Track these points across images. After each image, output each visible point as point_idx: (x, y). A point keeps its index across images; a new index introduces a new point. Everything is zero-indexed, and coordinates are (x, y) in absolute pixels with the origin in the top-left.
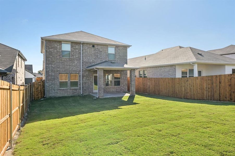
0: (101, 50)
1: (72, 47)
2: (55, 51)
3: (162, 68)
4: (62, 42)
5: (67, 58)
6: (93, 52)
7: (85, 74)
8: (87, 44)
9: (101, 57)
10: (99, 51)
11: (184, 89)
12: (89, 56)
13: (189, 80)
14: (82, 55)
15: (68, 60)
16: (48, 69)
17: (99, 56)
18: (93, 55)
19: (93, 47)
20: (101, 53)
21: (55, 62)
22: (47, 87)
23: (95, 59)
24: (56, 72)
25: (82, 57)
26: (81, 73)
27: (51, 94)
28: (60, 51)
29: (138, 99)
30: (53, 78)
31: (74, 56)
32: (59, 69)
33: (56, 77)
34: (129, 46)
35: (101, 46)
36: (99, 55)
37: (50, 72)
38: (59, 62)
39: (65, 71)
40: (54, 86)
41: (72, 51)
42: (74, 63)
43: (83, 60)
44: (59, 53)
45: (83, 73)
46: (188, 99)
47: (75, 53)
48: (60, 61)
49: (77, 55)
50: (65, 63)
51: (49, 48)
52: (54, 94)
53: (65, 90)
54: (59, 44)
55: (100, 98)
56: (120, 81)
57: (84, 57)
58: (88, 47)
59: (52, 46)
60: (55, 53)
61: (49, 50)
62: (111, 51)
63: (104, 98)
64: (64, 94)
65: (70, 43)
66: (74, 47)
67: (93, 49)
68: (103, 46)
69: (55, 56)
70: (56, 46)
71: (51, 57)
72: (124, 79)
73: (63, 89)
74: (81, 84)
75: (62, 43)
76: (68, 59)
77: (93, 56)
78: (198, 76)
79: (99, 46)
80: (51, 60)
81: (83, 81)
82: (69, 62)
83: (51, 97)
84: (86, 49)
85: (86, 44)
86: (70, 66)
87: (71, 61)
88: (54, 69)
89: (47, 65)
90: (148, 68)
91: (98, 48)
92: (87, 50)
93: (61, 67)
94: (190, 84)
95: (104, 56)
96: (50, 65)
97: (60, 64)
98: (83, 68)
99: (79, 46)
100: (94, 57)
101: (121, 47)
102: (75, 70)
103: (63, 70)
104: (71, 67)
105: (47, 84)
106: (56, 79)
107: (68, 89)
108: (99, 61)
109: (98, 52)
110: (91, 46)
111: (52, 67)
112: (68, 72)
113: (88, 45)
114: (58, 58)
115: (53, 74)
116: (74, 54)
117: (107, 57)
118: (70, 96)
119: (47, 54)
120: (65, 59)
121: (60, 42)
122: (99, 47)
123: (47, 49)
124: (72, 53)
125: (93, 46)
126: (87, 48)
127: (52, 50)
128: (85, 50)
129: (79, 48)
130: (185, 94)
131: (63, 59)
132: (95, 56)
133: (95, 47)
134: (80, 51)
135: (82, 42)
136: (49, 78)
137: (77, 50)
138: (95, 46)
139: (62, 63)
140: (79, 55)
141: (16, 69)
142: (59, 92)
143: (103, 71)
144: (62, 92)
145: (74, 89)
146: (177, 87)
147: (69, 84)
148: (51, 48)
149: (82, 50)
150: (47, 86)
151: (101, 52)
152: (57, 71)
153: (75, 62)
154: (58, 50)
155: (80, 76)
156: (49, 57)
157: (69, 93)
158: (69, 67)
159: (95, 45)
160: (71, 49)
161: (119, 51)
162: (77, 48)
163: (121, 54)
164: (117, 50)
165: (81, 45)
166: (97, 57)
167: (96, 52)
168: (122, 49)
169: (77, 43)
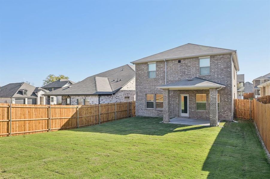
0: (189, 64)
1: (157, 66)
2: (143, 73)
4: (148, 63)
6: (179, 69)
8: (172, 60)
9: (189, 73)
12: (175, 74)
14: (167, 74)
15: (153, 80)
17: (186, 73)
18: (179, 72)
20: (189, 68)
21: (143, 83)
22: (137, 107)
23: (182, 76)
24: (143, 93)
25: (167, 75)
27: (139, 113)
28: (147, 72)
30: (141, 98)
31: (159, 76)
32: (145, 90)
33: (143, 97)
34: (235, 52)
35: (189, 60)
36: (186, 71)
37: (139, 92)
38: (145, 83)
39: (150, 91)
40: (142, 106)
41: (157, 71)
43: (168, 79)
44: (146, 74)
47: (159, 73)
48: (147, 82)
49: (162, 74)
50: (151, 83)
51: (138, 71)
52: (141, 114)
53: (151, 110)
54: (145, 66)
57: (169, 76)
58: (173, 63)
61: (138, 73)
62: (205, 63)
64: (150, 114)
65: (155, 63)
66: (159, 66)
67: (179, 65)
68: (191, 60)
69: (143, 77)
70: (144, 68)
71: (140, 78)
72: (225, 101)
73: (149, 109)
77: (179, 74)
79: (187, 60)
82: (154, 82)
84: (172, 66)
85: (171, 61)
87: (156, 81)
88: (142, 90)
91: (185, 63)
92: (172, 68)
93: (147, 88)
95: (194, 71)
96: (139, 86)
97: (147, 85)
99: (164, 64)
100: (181, 74)
103: (149, 91)
104: (156, 87)
106: (143, 99)
107: (153, 110)
108: (187, 78)
109: (186, 67)
110: (177, 62)
111: (140, 88)
112: (153, 93)
113: (173, 61)
114: (145, 79)
115: (141, 95)
116: (158, 73)
117: (198, 72)
118: (155, 116)
120: (151, 80)
121: (146, 64)
122: (186, 61)
125: (179, 62)
127: (140, 72)
128: (169, 68)
129: (164, 66)
131: (149, 80)
132: (182, 73)
133: (181, 62)
134: (164, 70)
135: (164, 60)
136: (138, 98)
137: (162, 69)
139: (148, 83)
140: (164, 74)
142: (145, 112)
144: (148, 112)
145: (159, 110)
147: (155, 105)
148: (140, 70)
149: (167, 68)
150: (137, 105)
151: (189, 66)
153: (160, 81)
154: (145, 71)
156: (138, 79)
157: (154, 114)
158: (154, 87)
159: (181, 60)
160: (156, 69)
161: (215, 61)
162: (162, 66)
163: (220, 65)
164: (213, 60)
165: (166, 63)
166: (184, 74)
167: (183, 67)
168: (222, 58)
169: (162, 62)
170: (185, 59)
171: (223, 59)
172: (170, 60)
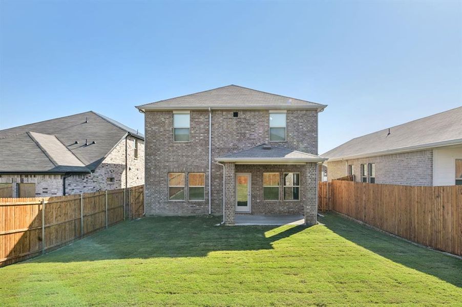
0: (252, 121)
1: (192, 119)
2: (162, 129)
4: (174, 112)
5: (183, 143)
6: (235, 127)
7: (217, 173)
8: (222, 111)
9: (253, 137)
10: (248, 124)
11: (430, 220)
12: (227, 136)
13: (442, 195)
14: (212, 135)
15: (184, 145)
16: (149, 164)
17: (248, 135)
18: (235, 133)
19: (234, 116)
20: (252, 127)
21: (161, 151)
22: (147, 198)
23: (239, 140)
24: (162, 170)
25: (212, 138)
26: (208, 172)
27: (154, 211)
28: (171, 129)
30: (156, 180)
31: (197, 138)
32: (167, 164)
33: (162, 179)
34: (323, 107)
35: (253, 113)
36: (247, 132)
37: (152, 169)
38: (167, 151)
39: (178, 167)
40: (158, 196)
41: (192, 127)
42: (196, 150)
43: (214, 145)
44: (168, 133)
45: (213, 170)
46: (438, 249)
47: (197, 132)
48: (170, 148)
49: (201, 135)
50: (179, 151)
51: (151, 125)
52: (158, 211)
53: (179, 204)
54: (167, 117)
55: (227, 225)
56: (298, 188)
57: (216, 139)
58: (224, 117)
59: (157, 122)
60: (161, 133)
61: (150, 129)
62: (278, 121)
63: (236, 226)
64: (177, 211)
65: (189, 112)
66: (197, 120)
67: (235, 120)
68: (257, 113)
69: (161, 139)
70: (164, 120)
71: (155, 141)
73: (175, 202)
74: (210, 193)
75: (173, 114)
76: (185, 143)
77: (235, 136)
79: (249, 113)
80: (154, 147)
81: (213, 187)
82: (186, 150)
83: (153, 215)
84: (221, 122)
85: (219, 112)
86: (187, 156)
87: (190, 148)
88: (159, 164)
89: (147, 157)
91: (245, 118)
92: (221, 124)
93: (172, 160)
94: (443, 207)
95: (261, 133)
96: (152, 157)
97: (170, 154)
98: (213, 162)
99: (206, 117)
100: (238, 137)
101: (302, 110)
102: (197, 164)
103: (176, 166)
104: (190, 158)
105: (147, 192)
106: (163, 182)
107: (184, 202)
108: (249, 145)
109: (247, 126)
110: (231, 115)
111: (155, 159)
112: (184, 169)
113: (224, 113)
114: (166, 142)
115: (158, 173)
116: (195, 133)
117: (267, 136)
118: (187, 215)
119: (147, 136)
120: (179, 145)
121: (170, 112)
122: (248, 115)
123: (147, 127)
124: (192, 132)
125: (236, 115)
126: (221, 119)
127: (157, 127)
128: (217, 125)
129: (206, 120)
131: (175, 145)
132: (239, 135)
134: (207, 127)
135: (209, 109)
136: (151, 180)
137: (202, 126)
138: (241, 115)
139: (173, 151)
140: (206, 135)
142: (167, 208)
144: (172, 208)
145: (195, 203)
146: (416, 211)
147: (186, 192)
148: (155, 125)
149: (212, 124)
150: (148, 195)
151: (253, 125)
152: (165, 167)
153: (198, 148)
154: (166, 126)
155: (207, 177)
156: (151, 142)
157: (186, 211)
158: (186, 159)
159: (239, 113)
160: (191, 125)
161: (295, 119)
162: (201, 120)
163: (301, 127)
164: (292, 118)
165: (210, 115)
166: (245, 136)
167: (242, 126)
168: (304, 115)
169: (203, 112)
170: (245, 111)
171: (306, 116)
172: (218, 110)
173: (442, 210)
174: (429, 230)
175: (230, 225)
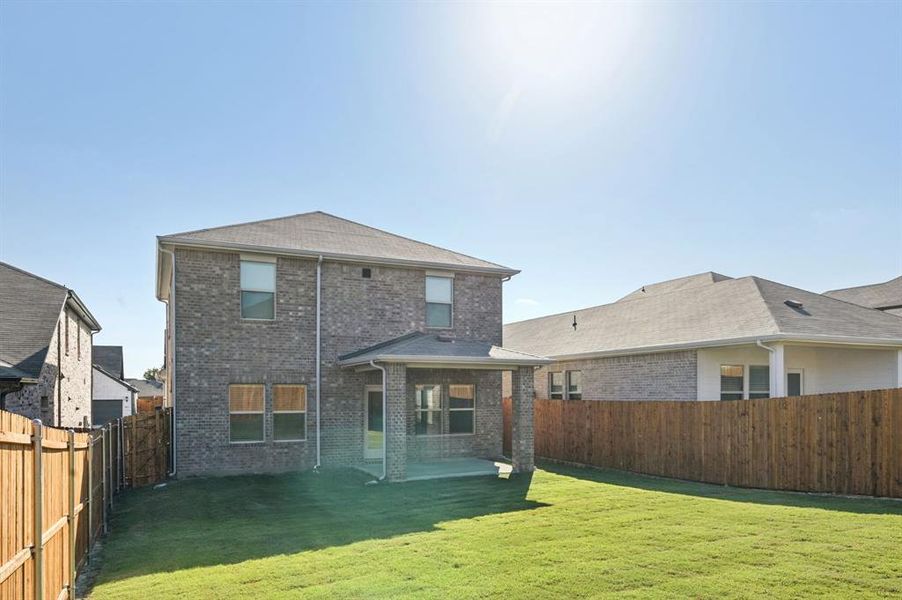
0: (397, 288)
1: (280, 276)
2: (215, 292)
3: (642, 363)
4: (242, 258)
5: (260, 322)
6: (365, 297)
7: (332, 385)
8: (342, 263)
9: (397, 318)
10: (389, 293)
11: (729, 447)
12: (349, 313)
13: (751, 412)
14: (321, 309)
15: (264, 327)
16: (186, 365)
17: (388, 314)
18: (365, 309)
19: (364, 276)
20: (396, 299)
21: (214, 337)
22: (182, 438)
23: (372, 323)
24: (215, 378)
25: (321, 315)
26: (315, 382)
27: (197, 467)
28: (235, 292)
29: (545, 485)
30: (203, 399)
31: (291, 313)
32: (228, 366)
33: (216, 397)
34: (510, 273)
35: (397, 273)
36: (387, 307)
37: (192, 375)
38: (228, 338)
39: (252, 372)
40: (207, 434)
41: (280, 292)
42: (290, 339)
43: (324, 330)
44: (230, 301)
45: (324, 379)
46: (745, 487)
47: (292, 301)
48: (234, 332)
49: (300, 308)
50: (255, 339)
51: (190, 281)
52: (207, 466)
53: (253, 448)
54: (228, 266)
55: (394, 480)
56: (472, 411)
57: (330, 319)
58: (345, 276)
59: (203, 274)
60: (213, 300)
61: (188, 289)
62: (439, 291)
63: (408, 482)
64: (248, 464)
65: (275, 261)
66: (291, 278)
67: (365, 284)
68: (404, 274)
69: (214, 312)
70: (219, 272)
71: (199, 315)
72: (488, 405)
73: (246, 445)
74: (318, 424)
75: (240, 261)
76: (265, 323)
77: (365, 314)
78: (789, 395)
79: (390, 272)
80: (196, 327)
81: (324, 413)
82: (268, 337)
83: (195, 476)
84: (339, 285)
85: (335, 266)
86: (271, 351)
87: (276, 334)
88: (209, 366)
89: (181, 349)
90: (584, 360)
91: (383, 282)
92: (340, 290)
93: (237, 357)
94: (753, 427)
96: (192, 349)
97: (234, 345)
98: (323, 363)
99: (310, 273)
100: (370, 318)
101: (477, 275)
102: (292, 367)
103: (246, 369)
104: (277, 355)
105: (180, 425)
106: (216, 403)
107: (264, 445)
108: (391, 333)
109: (387, 297)
110: (357, 273)
111: (200, 355)
113: (345, 268)
114: (224, 319)
115: (206, 385)
116: (287, 302)
117: (423, 317)
119: (181, 304)
120: (254, 326)
121: (233, 257)
122: (389, 277)
123: (179, 285)
124: (282, 301)
125: (367, 273)
126: (340, 279)
127: (204, 286)
128: (331, 289)
129: (310, 279)
130: (733, 467)
131: (245, 325)
132: (373, 312)
133: (372, 275)
134: (312, 294)
135: (321, 257)
136: (189, 400)
137: (301, 290)
138: (375, 272)
139: (241, 339)
140: (309, 308)
141: (56, 364)
142: (227, 459)
143: (404, 374)
144: (240, 458)
145: (288, 446)
146: (703, 437)
147: (268, 425)
148: (199, 280)
149: (321, 289)
150: (183, 432)
151: (397, 294)
152: (222, 372)
153: (293, 335)
154: (225, 286)
155: (311, 394)
156: (190, 318)
157: (268, 464)
158: (267, 355)
159: (373, 270)
160: (278, 286)
161: (467, 291)
162: (300, 279)
163: (477, 305)
164: (463, 288)
165: (319, 269)
166: (383, 315)
167: (379, 295)
168: (482, 284)
169: (301, 262)
170: (385, 266)
171: (485, 287)
172: (333, 262)
173: (751, 433)
174: (729, 461)
175: (398, 481)
